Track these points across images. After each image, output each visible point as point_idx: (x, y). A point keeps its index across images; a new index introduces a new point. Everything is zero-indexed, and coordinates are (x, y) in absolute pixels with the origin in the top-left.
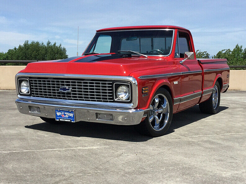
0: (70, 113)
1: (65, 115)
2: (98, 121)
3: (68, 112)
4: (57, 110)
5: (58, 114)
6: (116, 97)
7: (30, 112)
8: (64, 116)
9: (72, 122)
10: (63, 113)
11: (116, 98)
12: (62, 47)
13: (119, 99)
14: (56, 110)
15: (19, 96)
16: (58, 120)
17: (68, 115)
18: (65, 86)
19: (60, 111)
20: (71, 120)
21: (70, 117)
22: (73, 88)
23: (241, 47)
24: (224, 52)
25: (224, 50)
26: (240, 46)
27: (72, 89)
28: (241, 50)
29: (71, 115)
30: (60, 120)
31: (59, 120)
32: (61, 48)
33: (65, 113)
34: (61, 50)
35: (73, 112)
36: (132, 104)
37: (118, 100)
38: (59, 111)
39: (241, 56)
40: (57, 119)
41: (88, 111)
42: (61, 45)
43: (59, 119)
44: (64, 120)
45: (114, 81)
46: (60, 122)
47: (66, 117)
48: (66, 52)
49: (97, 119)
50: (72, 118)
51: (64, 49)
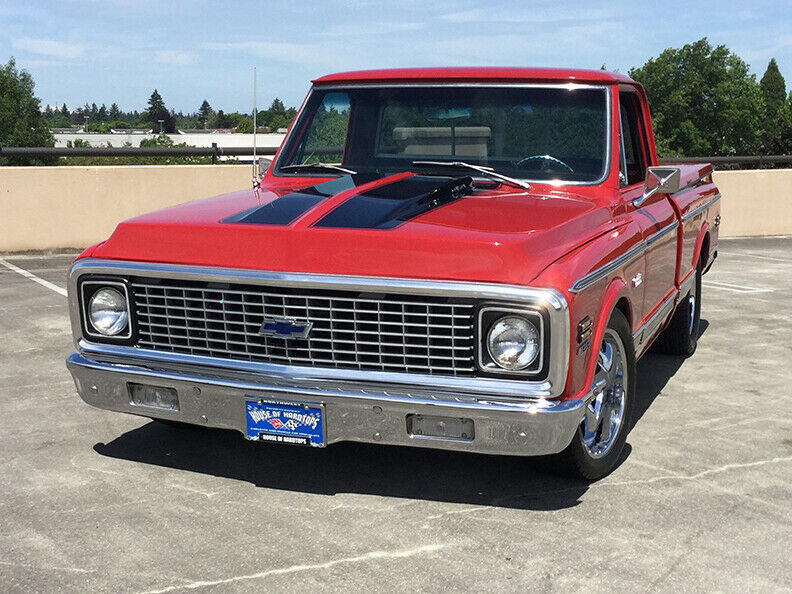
0: (307, 413)
1: (285, 420)
2: (413, 440)
3: (301, 409)
4: (254, 404)
5: (257, 416)
6: (487, 359)
7: (132, 404)
8: (280, 423)
9: (312, 447)
10: (275, 414)
11: (485, 362)
12: (19, 68)
13: (498, 367)
14: (248, 403)
15: (83, 344)
16: (256, 438)
17: (295, 421)
18: (287, 317)
19: (263, 407)
20: (308, 440)
21: (303, 429)
22: (316, 324)
27: (314, 326)
29: (311, 421)
30: (265, 437)
31: (261, 438)
32: (16, 74)
33: (285, 415)
34: (14, 82)
35: (319, 410)
36: (546, 385)
37: (492, 367)
38: (259, 408)
40: (254, 433)
41: (378, 407)
42: (13, 64)
43: (262, 434)
44: (280, 439)
45: (479, 302)
46: (262, 444)
47: (289, 428)
48: (34, 90)
49: (412, 436)
50: (313, 432)
51: (26, 78)
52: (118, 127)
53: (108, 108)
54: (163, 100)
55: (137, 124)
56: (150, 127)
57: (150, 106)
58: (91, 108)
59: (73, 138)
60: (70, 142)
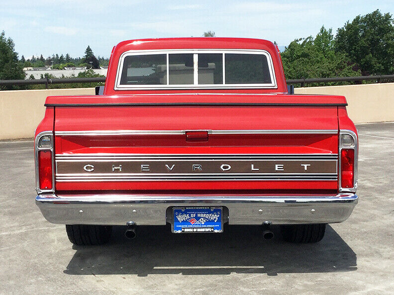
23: (331, 30)
24: (301, 42)
25: (301, 39)
26: (328, 30)
28: (330, 37)
32: (5, 40)
34: (5, 44)
39: (331, 46)
52: (69, 66)
53: (65, 56)
54: (93, 51)
55: (79, 64)
56: (86, 66)
57: (86, 54)
58: (56, 56)
59: (44, 73)
60: (42, 75)
